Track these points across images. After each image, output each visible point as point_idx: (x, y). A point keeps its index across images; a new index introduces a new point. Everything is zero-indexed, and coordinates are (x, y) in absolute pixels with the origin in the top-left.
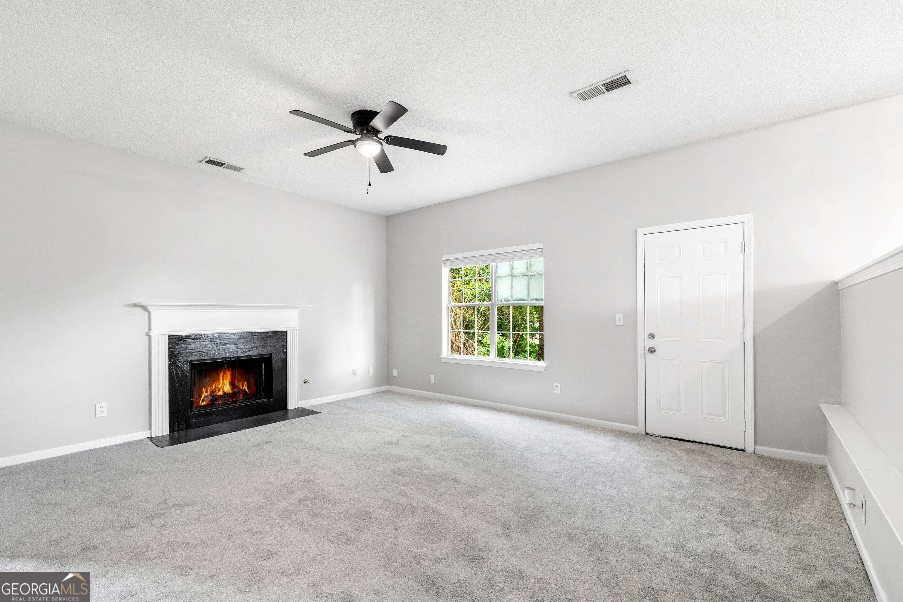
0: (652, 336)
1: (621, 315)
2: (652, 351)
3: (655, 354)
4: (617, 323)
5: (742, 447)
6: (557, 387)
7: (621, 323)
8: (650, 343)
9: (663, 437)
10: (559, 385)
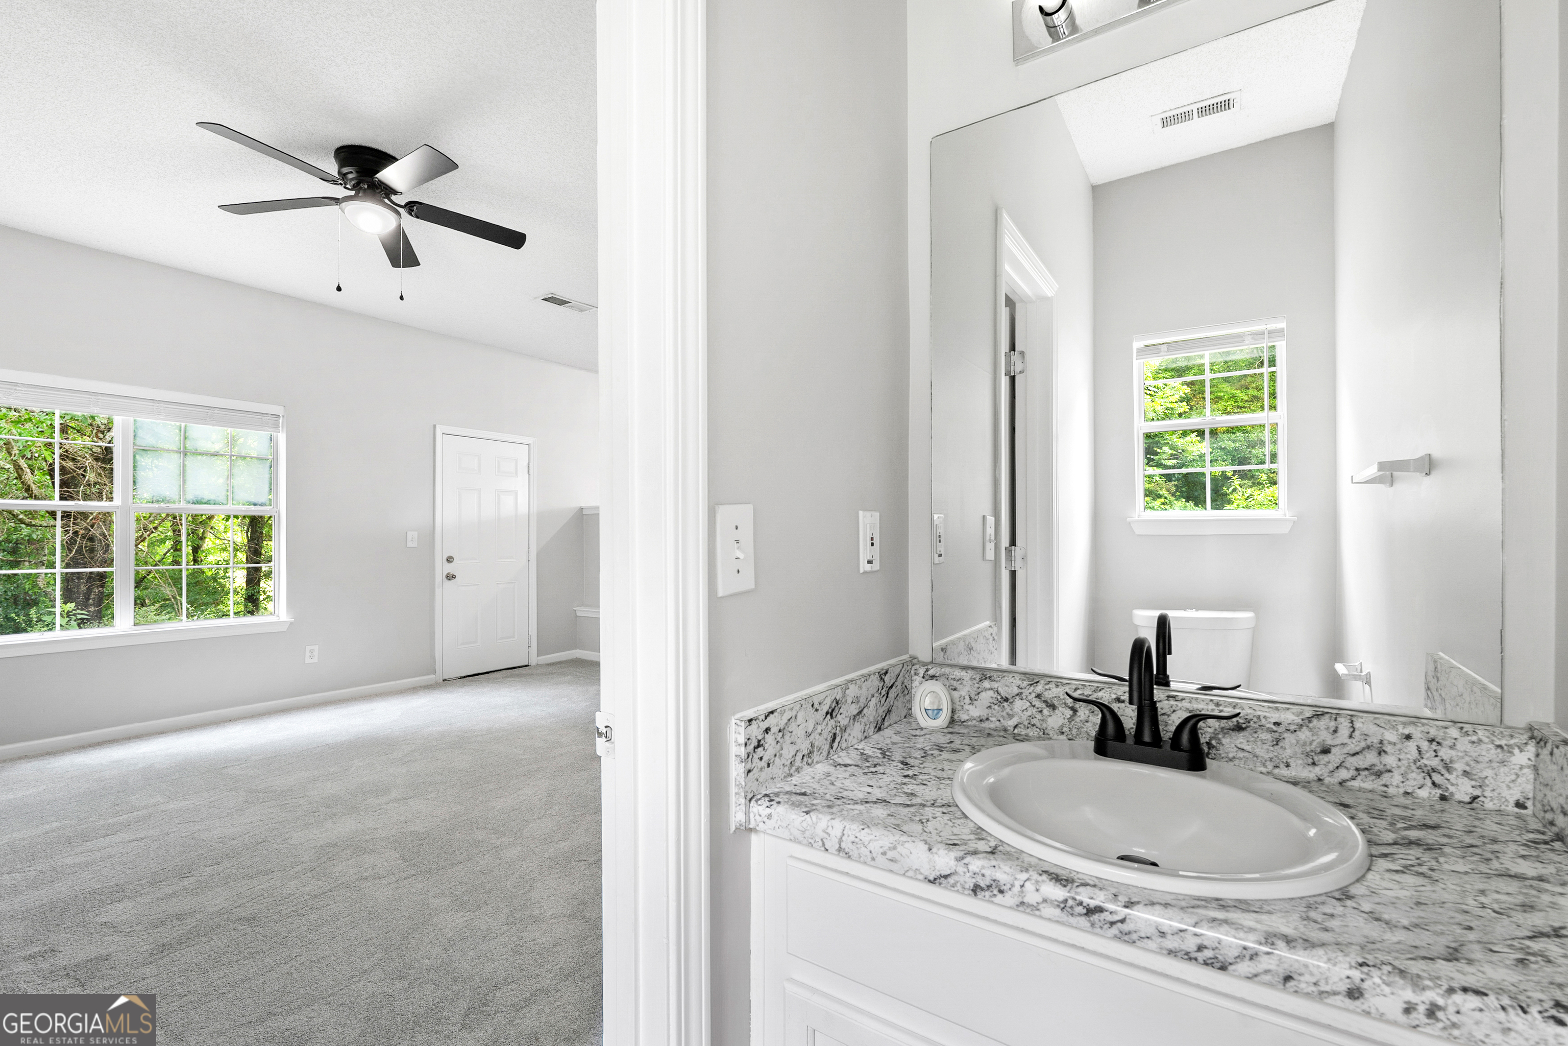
0: (450, 560)
1: (415, 534)
2: (450, 577)
3: (453, 580)
4: (410, 544)
5: (527, 664)
6: (311, 651)
7: (415, 545)
8: (449, 568)
9: (461, 678)
10: (316, 648)
